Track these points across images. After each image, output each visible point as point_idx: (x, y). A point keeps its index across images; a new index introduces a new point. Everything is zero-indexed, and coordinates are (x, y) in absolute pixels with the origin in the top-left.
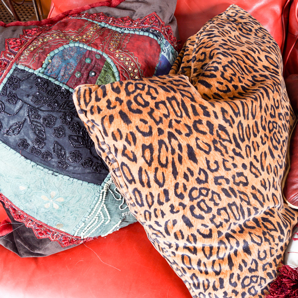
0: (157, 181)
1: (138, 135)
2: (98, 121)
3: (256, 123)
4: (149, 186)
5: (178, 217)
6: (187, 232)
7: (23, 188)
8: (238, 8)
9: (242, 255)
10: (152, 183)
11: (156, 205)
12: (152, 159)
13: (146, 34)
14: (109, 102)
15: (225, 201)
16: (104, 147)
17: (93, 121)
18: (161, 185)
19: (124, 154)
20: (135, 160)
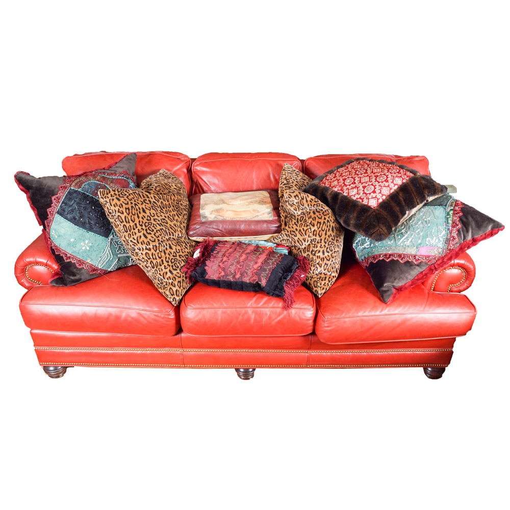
0: (132, 220)
1: (123, 204)
2: (108, 201)
3: (169, 204)
4: (129, 223)
5: (141, 234)
6: (146, 241)
7: (72, 240)
8: (165, 170)
9: (169, 250)
10: (130, 221)
11: (132, 230)
12: (129, 213)
13: (123, 178)
14: (111, 195)
15: (158, 228)
16: (111, 211)
17: (106, 201)
18: (133, 222)
19: (119, 212)
20: (123, 213)
